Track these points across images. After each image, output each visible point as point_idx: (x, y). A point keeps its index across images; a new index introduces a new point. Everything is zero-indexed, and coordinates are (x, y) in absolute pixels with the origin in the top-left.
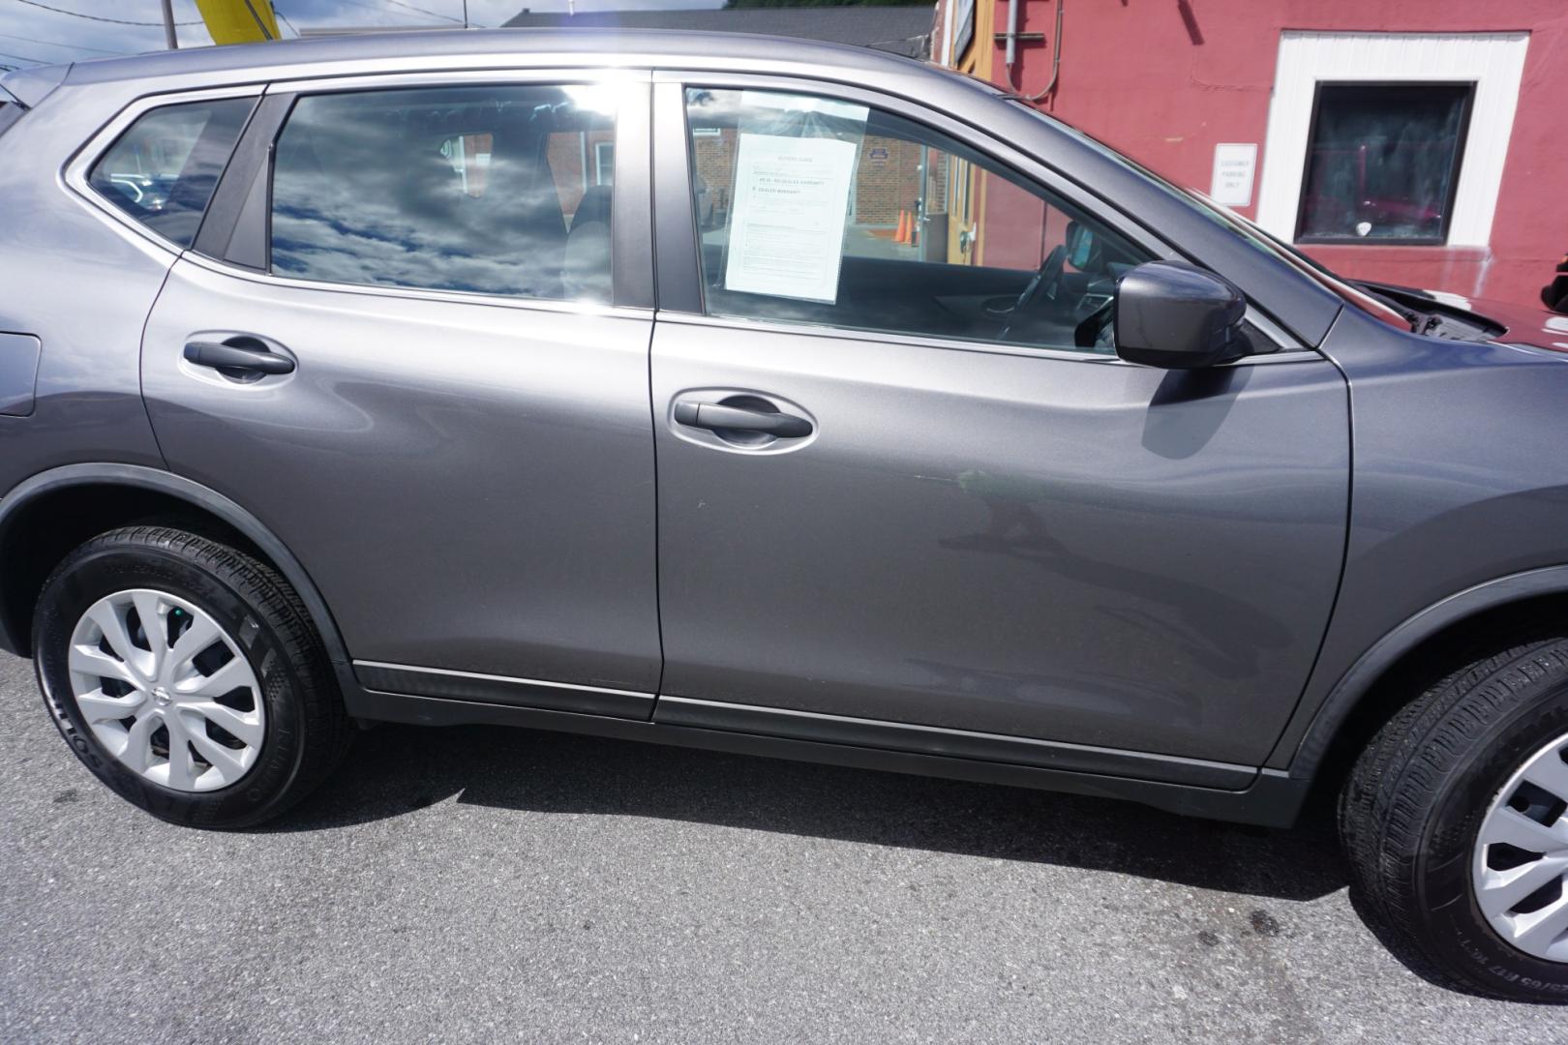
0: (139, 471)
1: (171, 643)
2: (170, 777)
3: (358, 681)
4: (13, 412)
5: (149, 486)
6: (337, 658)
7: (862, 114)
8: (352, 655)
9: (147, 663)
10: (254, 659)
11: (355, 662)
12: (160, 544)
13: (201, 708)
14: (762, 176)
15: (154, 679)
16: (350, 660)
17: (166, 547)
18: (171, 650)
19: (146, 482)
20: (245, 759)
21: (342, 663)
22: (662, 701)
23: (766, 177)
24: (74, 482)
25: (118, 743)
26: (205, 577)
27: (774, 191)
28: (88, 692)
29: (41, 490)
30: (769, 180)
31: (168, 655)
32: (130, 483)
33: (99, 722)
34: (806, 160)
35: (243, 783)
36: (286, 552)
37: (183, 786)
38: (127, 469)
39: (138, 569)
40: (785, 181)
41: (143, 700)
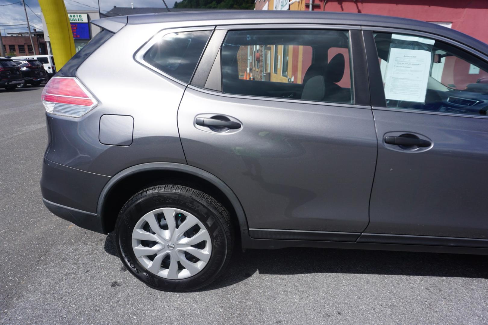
0: (175, 165)
1: (177, 227)
2: (168, 275)
3: (249, 236)
4: (122, 144)
5: (179, 170)
6: (243, 228)
7: (432, 42)
8: (249, 227)
9: (167, 234)
10: (210, 230)
11: (250, 229)
12: (177, 191)
13: (186, 249)
14: (398, 62)
15: (169, 240)
16: (248, 228)
17: (180, 192)
18: (177, 229)
19: (178, 169)
20: (200, 265)
21: (245, 230)
22: (363, 235)
23: (399, 62)
24: (147, 170)
25: (148, 264)
26: (195, 202)
27: (402, 67)
28: (138, 246)
29: (132, 173)
30: (400, 63)
31: (175, 231)
32: (171, 169)
33: (141, 257)
34: (414, 57)
35: (197, 275)
36: (231, 192)
37: (173, 277)
38: (170, 165)
39: (168, 200)
40: (406, 64)
41: (163, 247)
